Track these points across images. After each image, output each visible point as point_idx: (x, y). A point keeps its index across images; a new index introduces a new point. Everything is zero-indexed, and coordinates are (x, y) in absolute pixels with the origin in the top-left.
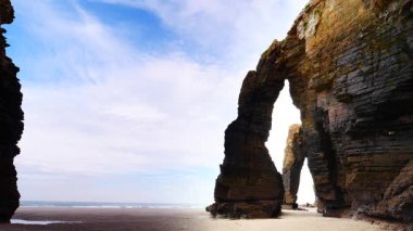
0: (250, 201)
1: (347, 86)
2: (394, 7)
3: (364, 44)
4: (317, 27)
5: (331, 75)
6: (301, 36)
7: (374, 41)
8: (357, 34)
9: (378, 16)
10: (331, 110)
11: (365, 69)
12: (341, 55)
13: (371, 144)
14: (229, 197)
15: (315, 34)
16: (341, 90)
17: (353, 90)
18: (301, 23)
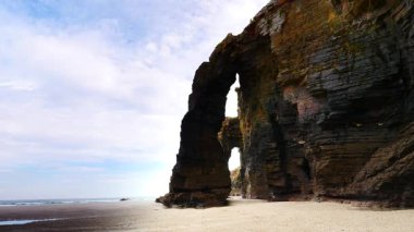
0: (205, 190)
1: (321, 82)
2: (368, 16)
3: (338, 46)
4: (283, 25)
5: (303, 72)
6: (264, 32)
7: (347, 44)
8: (329, 36)
9: (350, 23)
10: (301, 104)
11: (340, 68)
12: (313, 54)
13: (342, 134)
14: (186, 186)
15: (281, 32)
16: (315, 85)
17: (328, 86)
18: (263, 20)
